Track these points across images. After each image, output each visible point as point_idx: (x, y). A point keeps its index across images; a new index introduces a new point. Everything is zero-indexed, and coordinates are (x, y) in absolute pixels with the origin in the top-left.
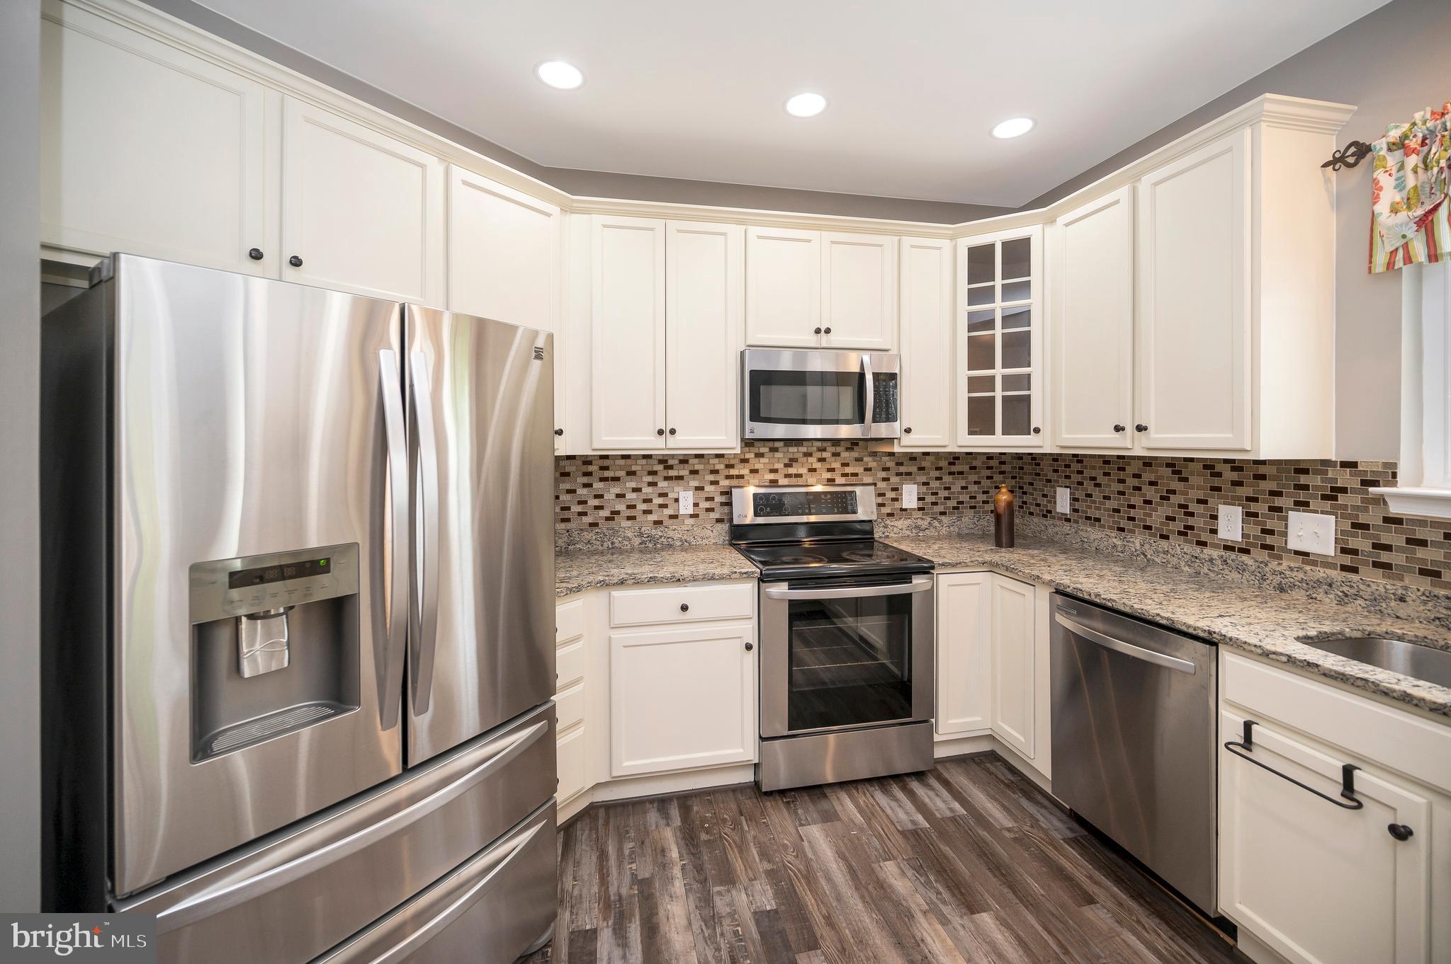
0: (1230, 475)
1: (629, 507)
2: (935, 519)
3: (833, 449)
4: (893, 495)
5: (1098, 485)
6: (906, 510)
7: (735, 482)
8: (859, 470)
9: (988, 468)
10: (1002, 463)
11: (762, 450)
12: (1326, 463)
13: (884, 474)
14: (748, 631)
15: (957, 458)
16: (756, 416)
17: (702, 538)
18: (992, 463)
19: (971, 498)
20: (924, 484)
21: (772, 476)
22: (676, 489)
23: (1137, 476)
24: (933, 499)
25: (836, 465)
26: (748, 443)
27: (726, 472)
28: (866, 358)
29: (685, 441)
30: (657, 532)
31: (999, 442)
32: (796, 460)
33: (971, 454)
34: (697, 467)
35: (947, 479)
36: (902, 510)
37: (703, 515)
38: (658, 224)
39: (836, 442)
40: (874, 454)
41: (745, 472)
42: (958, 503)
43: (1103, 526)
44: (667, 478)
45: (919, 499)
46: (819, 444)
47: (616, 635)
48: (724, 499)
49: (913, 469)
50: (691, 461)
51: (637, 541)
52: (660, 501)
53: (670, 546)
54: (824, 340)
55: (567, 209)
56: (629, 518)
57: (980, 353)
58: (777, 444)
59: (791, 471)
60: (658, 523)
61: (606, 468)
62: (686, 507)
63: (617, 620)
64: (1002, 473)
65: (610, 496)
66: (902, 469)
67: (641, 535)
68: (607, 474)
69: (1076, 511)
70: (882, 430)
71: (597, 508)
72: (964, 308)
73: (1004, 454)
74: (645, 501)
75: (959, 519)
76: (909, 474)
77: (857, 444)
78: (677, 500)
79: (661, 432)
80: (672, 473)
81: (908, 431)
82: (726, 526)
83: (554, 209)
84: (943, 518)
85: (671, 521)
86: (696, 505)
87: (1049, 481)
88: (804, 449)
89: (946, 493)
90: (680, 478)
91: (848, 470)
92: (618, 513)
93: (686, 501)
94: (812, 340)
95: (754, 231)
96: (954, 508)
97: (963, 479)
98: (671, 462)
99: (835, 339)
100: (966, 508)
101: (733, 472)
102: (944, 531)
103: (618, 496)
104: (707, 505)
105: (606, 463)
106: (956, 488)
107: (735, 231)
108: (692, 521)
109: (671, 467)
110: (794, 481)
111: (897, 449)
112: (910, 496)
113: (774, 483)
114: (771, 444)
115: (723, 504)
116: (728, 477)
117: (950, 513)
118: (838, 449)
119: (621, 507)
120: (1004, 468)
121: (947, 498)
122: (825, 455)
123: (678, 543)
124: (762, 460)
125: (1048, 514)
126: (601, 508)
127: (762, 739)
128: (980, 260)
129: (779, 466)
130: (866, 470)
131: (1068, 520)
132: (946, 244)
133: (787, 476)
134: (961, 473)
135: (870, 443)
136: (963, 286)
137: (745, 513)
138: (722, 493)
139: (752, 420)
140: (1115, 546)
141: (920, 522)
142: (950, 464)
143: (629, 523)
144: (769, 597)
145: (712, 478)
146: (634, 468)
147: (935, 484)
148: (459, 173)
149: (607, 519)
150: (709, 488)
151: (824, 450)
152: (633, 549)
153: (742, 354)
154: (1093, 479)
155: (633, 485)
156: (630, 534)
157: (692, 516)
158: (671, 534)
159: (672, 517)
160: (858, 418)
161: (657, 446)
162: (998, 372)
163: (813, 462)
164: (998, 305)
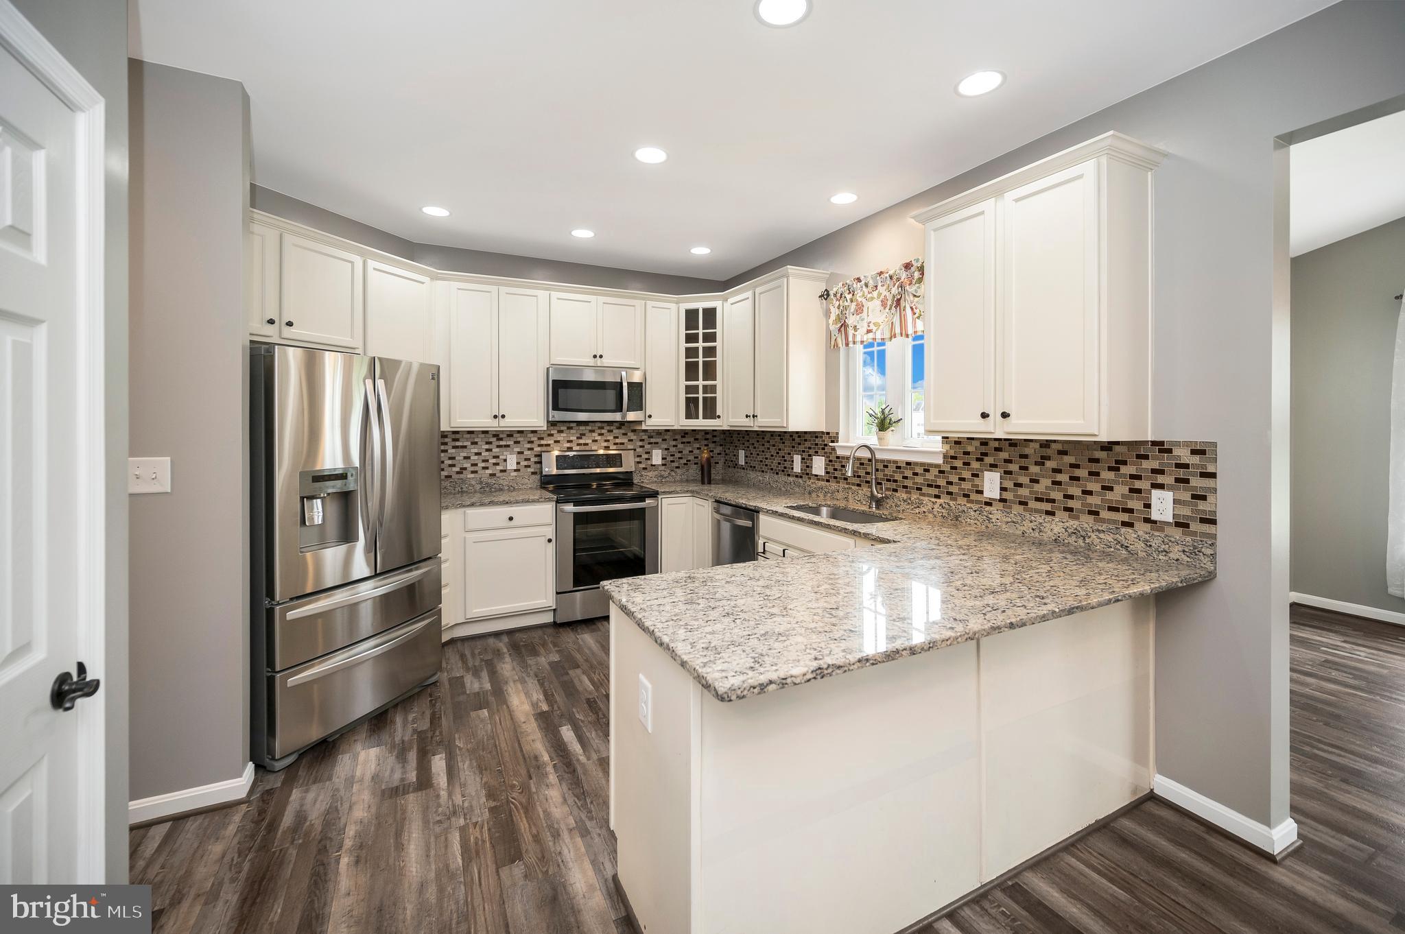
0: (797, 440)
1: (473, 465)
2: (672, 470)
3: (608, 428)
4: (646, 456)
5: (755, 448)
6: (654, 465)
7: (544, 449)
8: (625, 441)
9: (706, 439)
10: (714, 436)
11: (562, 428)
12: (823, 433)
13: (641, 444)
14: (550, 532)
15: (687, 433)
16: (556, 407)
17: (523, 484)
18: (708, 436)
19: (695, 458)
20: (666, 449)
21: (568, 445)
22: (505, 453)
23: (768, 442)
24: (672, 458)
25: (611, 438)
26: (552, 424)
27: (539, 442)
28: (624, 374)
29: (511, 423)
30: (492, 481)
31: (701, 423)
32: (584, 435)
33: (695, 430)
34: (519, 439)
35: (680, 446)
36: (652, 465)
37: (523, 470)
38: (494, 288)
39: (610, 423)
40: (634, 431)
41: (551, 442)
42: (687, 461)
43: (756, 471)
44: (498, 446)
45: (663, 459)
46: (600, 425)
47: (468, 535)
48: (536, 459)
49: (659, 440)
50: (515, 435)
51: (478, 487)
52: (494, 461)
53: (501, 490)
54: (599, 362)
55: (434, 278)
56: (473, 472)
57: (692, 372)
58: (572, 425)
59: (581, 441)
60: (493, 475)
61: (457, 440)
62: (511, 465)
63: (470, 527)
64: (714, 442)
65: (459, 458)
66: (652, 440)
67: (481, 483)
68: (458, 444)
69: (746, 463)
70: (632, 416)
71: (451, 466)
72: (684, 345)
73: (715, 430)
74: (484, 461)
75: (688, 470)
76: (657, 443)
77: (624, 425)
78: (505, 460)
79: (495, 417)
80: (502, 443)
81: (650, 416)
82: (538, 477)
83: (426, 279)
84: (677, 470)
85: (502, 474)
86: (518, 463)
87: (736, 446)
88: (589, 428)
89: (680, 455)
90: (508, 446)
91: (617, 441)
92: (465, 469)
93: (512, 462)
94: (591, 362)
95: (555, 295)
96: (685, 464)
97: (690, 446)
98: (501, 436)
99: (606, 361)
100: (692, 464)
101: (543, 442)
102: (678, 478)
103: (466, 458)
104: (526, 463)
105: (457, 436)
106: (686, 452)
107: (542, 294)
108: (515, 474)
109: (501, 439)
110: (583, 448)
111: (644, 427)
112: (657, 457)
113: (570, 449)
114: (568, 425)
115: (536, 463)
116: (540, 445)
117: (682, 467)
118: (612, 428)
119: (467, 465)
120: (715, 439)
121: (680, 458)
122: (603, 431)
123: (507, 488)
124: (562, 435)
125: (736, 465)
126: (454, 466)
127: (557, 593)
128: (691, 316)
129: (573, 438)
130: (629, 440)
131: (744, 469)
132: (673, 306)
133: (578, 445)
134: (689, 442)
135: (632, 424)
136: (683, 332)
137: (551, 468)
138: (536, 456)
139: (553, 409)
140: (760, 481)
141: (663, 473)
142: (682, 437)
143: (473, 476)
144: (562, 511)
145: (529, 446)
146: (476, 440)
147: (673, 449)
149: (458, 473)
150: (527, 453)
151: (602, 428)
152: (475, 492)
153: (548, 369)
154: (753, 444)
155: (476, 451)
156: (473, 483)
157: (515, 470)
158: (501, 482)
159: (502, 471)
160: (619, 408)
161: (493, 425)
162: (701, 383)
163: (595, 436)
164: (701, 345)
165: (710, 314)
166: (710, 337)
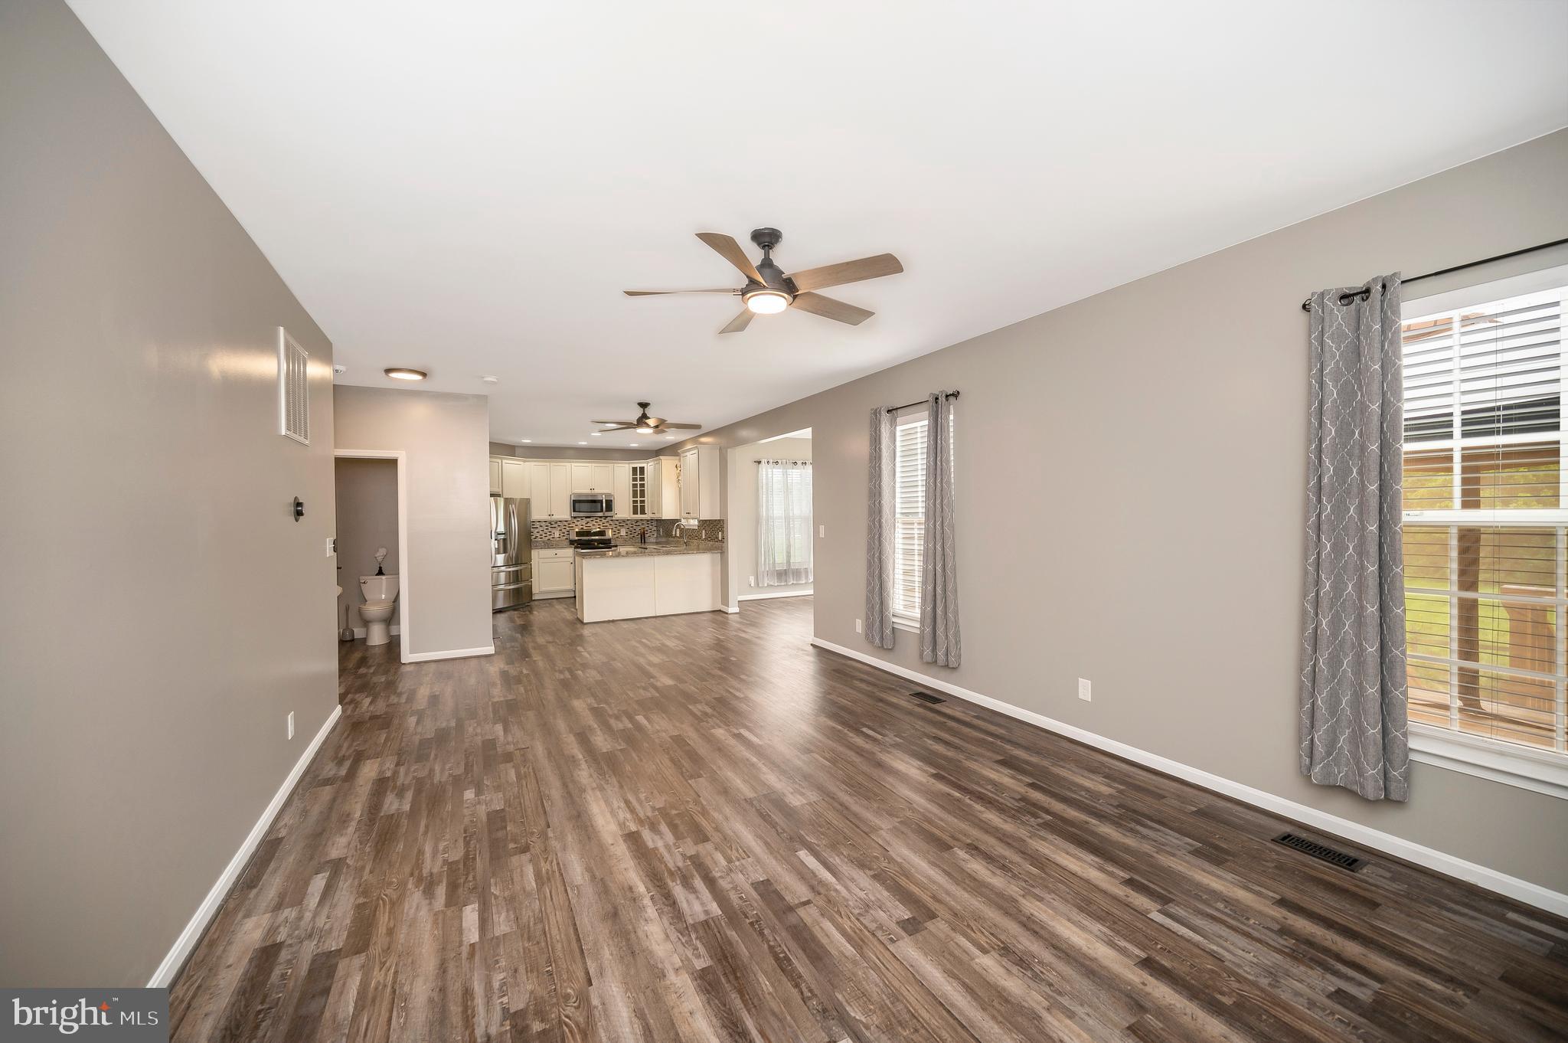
2: (631, 538)
4: (618, 532)
6: (622, 536)
7: (571, 528)
8: (607, 525)
13: (614, 526)
14: (572, 560)
16: (574, 511)
19: (639, 532)
20: (628, 528)
22: (554, 530)
24: (630, 533)
25: (600, 523)
26: (573, 517)
27: (568, 525)
28: (603, 496)
29: (556, 517)
31: (639, 516)
32: (588, 522)
33: (638, 519)
34: (559, 524)
35: (632, 527)
37: (561, 537)
38: (548, 464)
40: (610, 520)
41: (573, 526)
44: (551, 528)
45: (626, 533)
46: (593, 518)
47: (541, 560)
48: (567, 533)
49: (622, 524)
50: (557, 522)
52: (549, 533)
53: (552, 546)
54: (592, 491)
55: (525, 461)
56: (541, 538)
57: (635, 495)
58: (582, 518)
59: (587, 525)
60: (549, 539)
62: (557, 535)
64: (645, 525)
65: (535, 532)
66: (620, 525)
67: (544, 542)
68: (534, 526)
70: (607, 514)
72: (631, 483)
74: (545, 533)
75: (637, 538)
76: (622, 526)
77: (605, 518)
78: (554, 533)
79: (549, 514)
80: (552, 526)
81: (617, 513)
82: (568, 540)
84: (633, 538)
85: (553, 539)
86: (559, 534)
88: (590, 519)
90: (555, 527)
91: (604, 525)
92: (537, 537)
93: (557, 533)
94: (589, 492)
95: (573, 464)
96: (636, 535)
97: (635, 527)
98: (552, 523)
99: (595, 491)
100: (638, 535)
101: (570, 525)
102: (634, 541)
103: (538, 532)
104: (563, 535)
105: (534, 523)
106: (637, 530)
107: (568, 464)
108: (558, 539)
110: (588, 528)
111: (616, 519)
112: (623, 532)
113: (582, 528)
114: (580, 518)
116: (569, 527)
117: (635, 537)
118: (599, 519)
119: (539, 534)
121: (634, 533)
122: (595, 521)
123: (556, 543)
124: (578, 521)
126: (533, 535)
128: (635, 469)
129: (584, 524)
130: (609, 525)
132: (628, 466)
133: (585, 527)
134: (638, 525)
135: (608, 518)
136: (631, 477)
138: (567, 531)
141: (626, 539)
145: (564, 527)
146: (542, 525)
148: (504, 461)
149: (534, 538)
150: (563, 530)
151: (595, 519)
152: (543, 545)
153: (571, 495)
155: (542, 529)
156: (541, 542)
158: (553, 542)
159: (553, 537)
160: (602, 511)
161: (548, 518)
162: (639, 499)
163: (594, 523)
164: (638, 482)
165: (642, 469)
166: (642, 479)
